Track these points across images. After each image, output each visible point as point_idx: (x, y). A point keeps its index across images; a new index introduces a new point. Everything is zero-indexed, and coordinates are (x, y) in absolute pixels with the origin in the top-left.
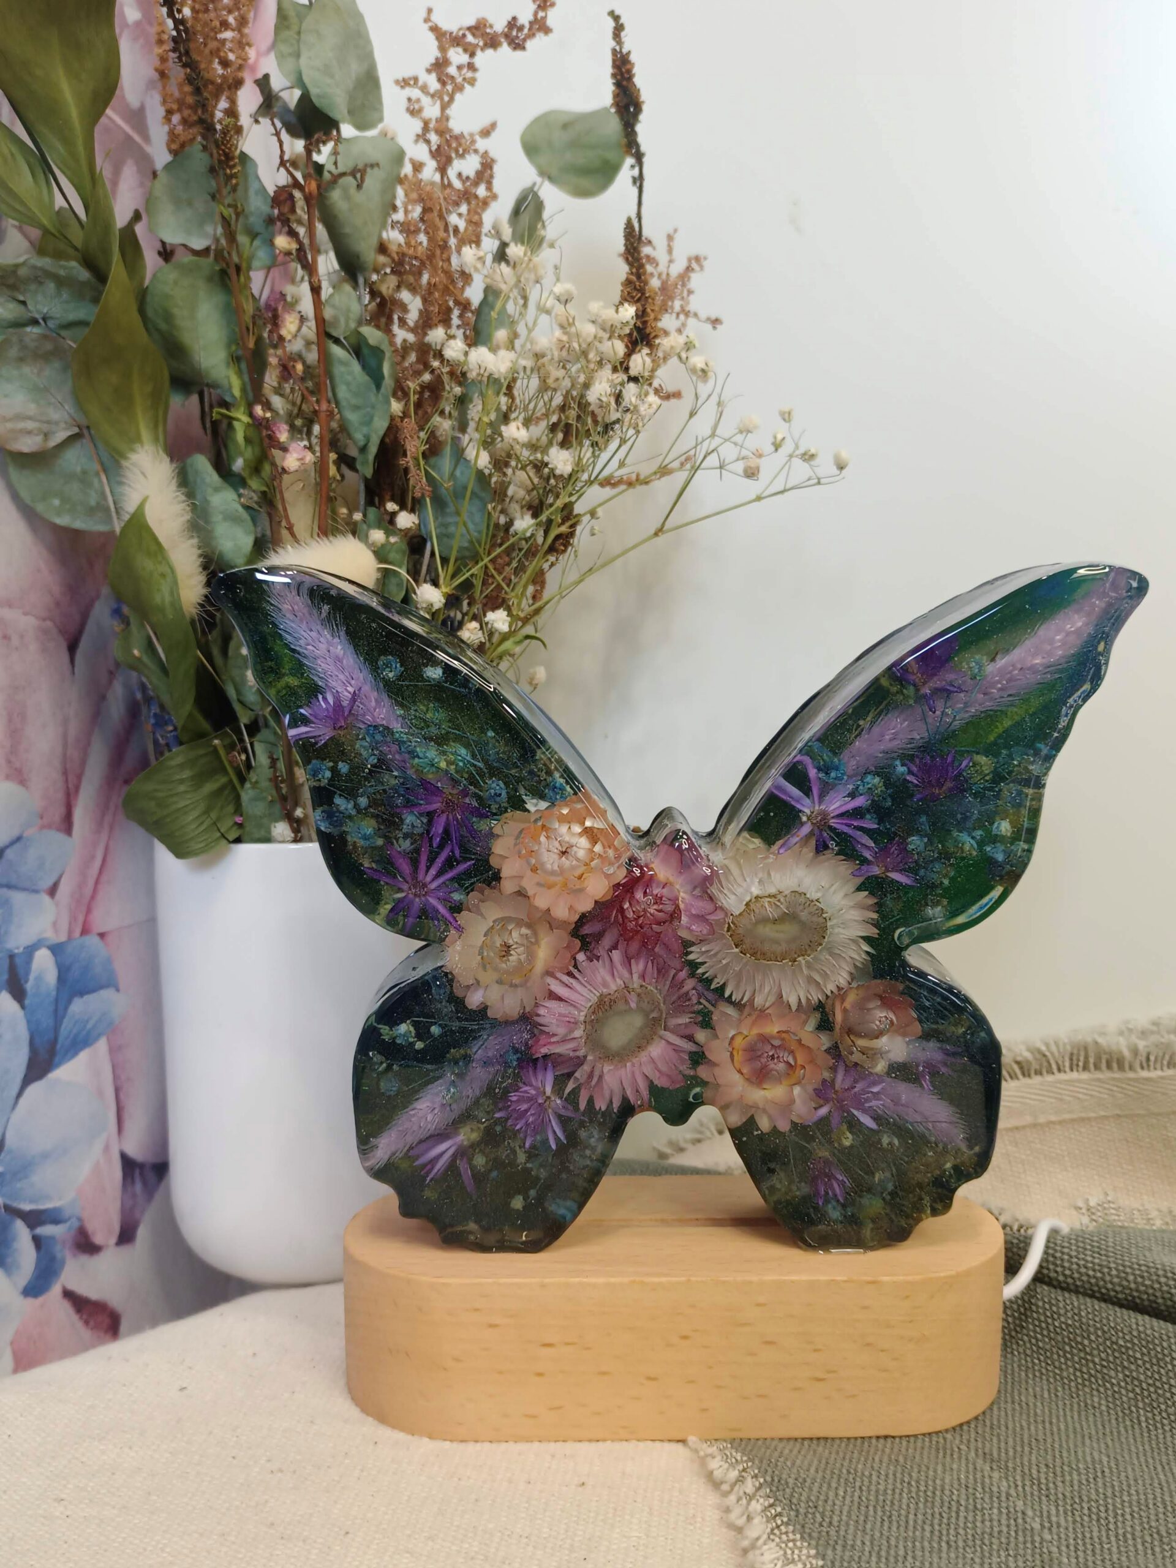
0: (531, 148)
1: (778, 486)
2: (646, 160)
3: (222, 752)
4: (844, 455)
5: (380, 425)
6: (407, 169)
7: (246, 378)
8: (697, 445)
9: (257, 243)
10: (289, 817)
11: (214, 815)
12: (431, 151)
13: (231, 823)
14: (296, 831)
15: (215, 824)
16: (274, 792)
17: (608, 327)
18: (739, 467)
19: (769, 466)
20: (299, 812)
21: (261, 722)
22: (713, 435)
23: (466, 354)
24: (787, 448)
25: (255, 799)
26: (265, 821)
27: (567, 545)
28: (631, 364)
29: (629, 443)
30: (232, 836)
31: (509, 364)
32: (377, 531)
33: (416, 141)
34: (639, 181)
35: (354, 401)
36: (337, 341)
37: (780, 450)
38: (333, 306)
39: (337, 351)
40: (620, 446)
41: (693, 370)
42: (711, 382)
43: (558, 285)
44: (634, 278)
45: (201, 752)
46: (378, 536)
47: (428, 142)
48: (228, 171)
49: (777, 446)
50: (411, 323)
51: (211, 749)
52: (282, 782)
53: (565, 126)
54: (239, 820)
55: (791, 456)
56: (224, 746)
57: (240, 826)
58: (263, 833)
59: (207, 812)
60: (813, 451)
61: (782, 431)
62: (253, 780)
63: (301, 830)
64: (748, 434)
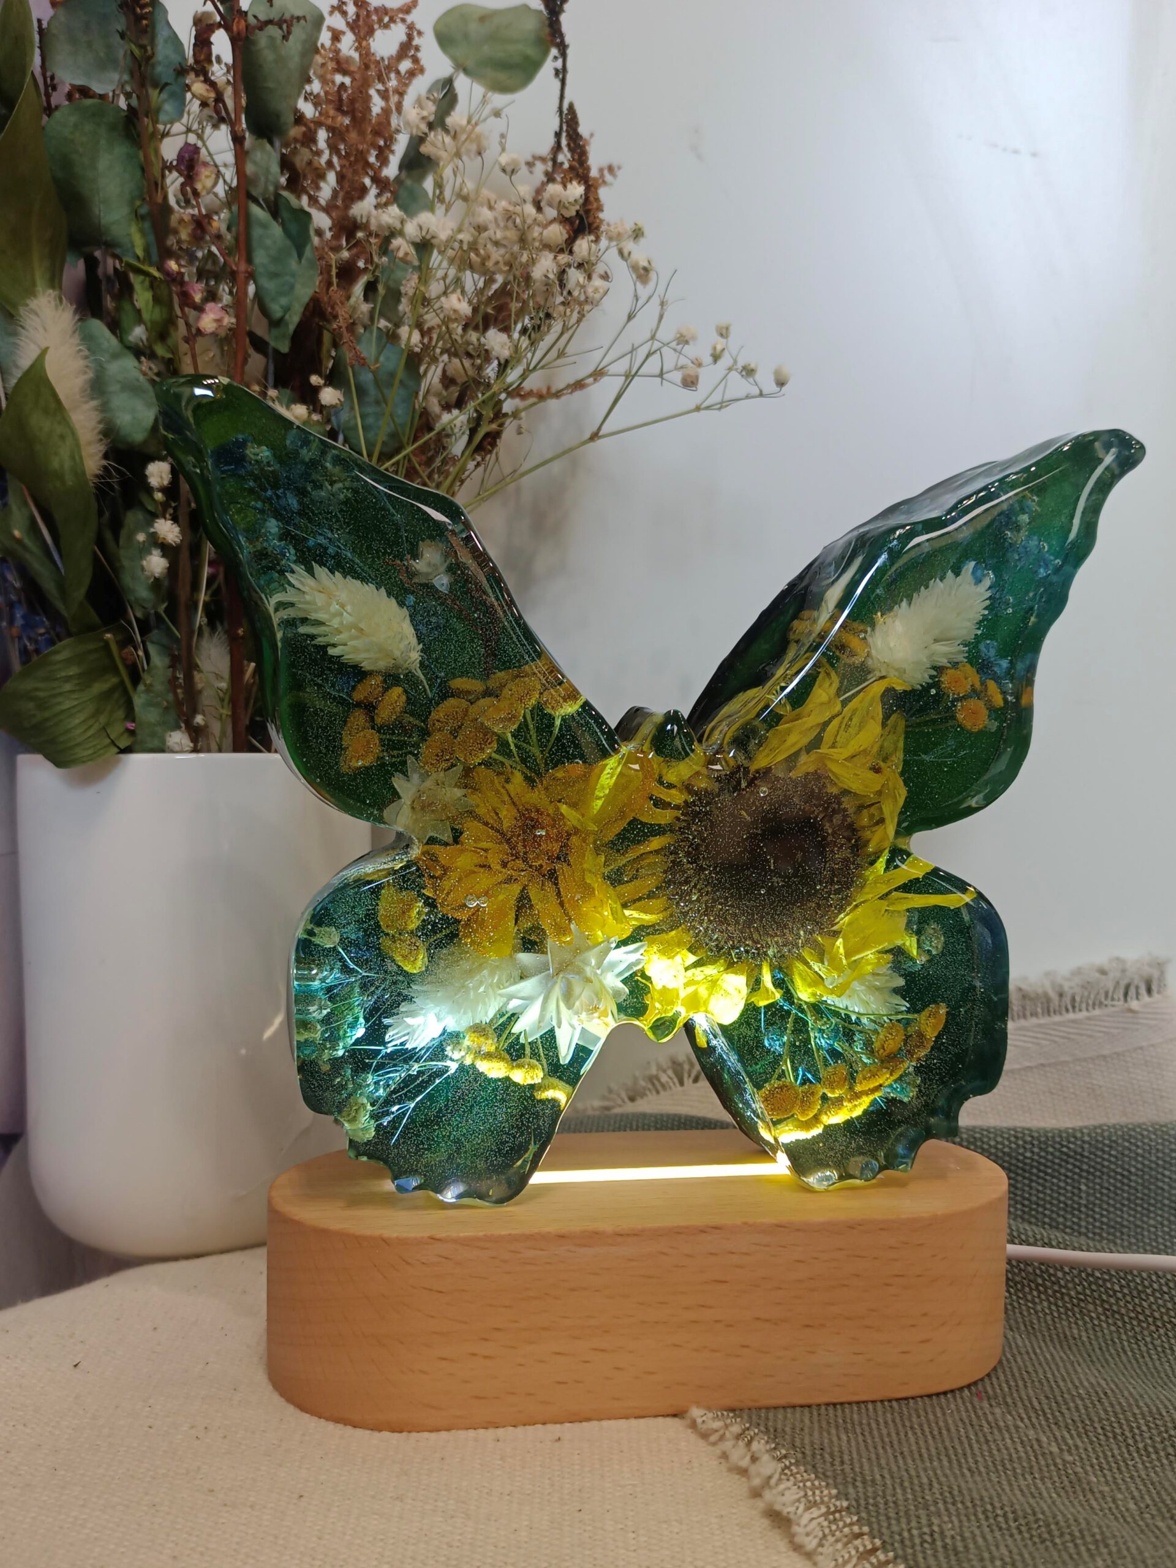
0: (445, 40)
1: (716, 398)
3: (114, 648)
4: (785, 370)
5: (303, 295)
8: (635, 349)
9: (164, 96)
10: (186, 725)
11: (103, 719)
13: (122, 730)
14: (194, 740)
15: (104, 729)
16: (170, 697)
17: (556, 204)
18: (677, 376)
19: (709, 376)
20: (199, 719)
21: (153, 620)
22: (653, 338)
23: (402, 222)
24: (725, 361)
25: (150, 704)
26: (159, 729)
27: (494, 445)
28: (576, 248)
29: (571, 332)
30: (124, 743)
32: (299, 406)
33: (334, 13)
34: (562, 73)
35: (271, 268)
36: (256, 201)
37: (719, 363)
38: (255, 162)
39: (255, 210)
40: (562, 334)
41: (634, 268)
42: (651, 285)
43: (504, 155)
44: (576, 164)
45: (91, 646)
49: (716, 358)
50: (324, 203)
51: (102, 644)
52: (180, 686)
53: (482, 19)
54: (131, 726)
55: (730, 369)
56: (117, 642)
57: (132, 733)
58: (156, 743)
59: (96, 714)
60: (753, 366)
61: (720, 344)
62: (148, 682)
63: (199, 740)
64: (687, 342)
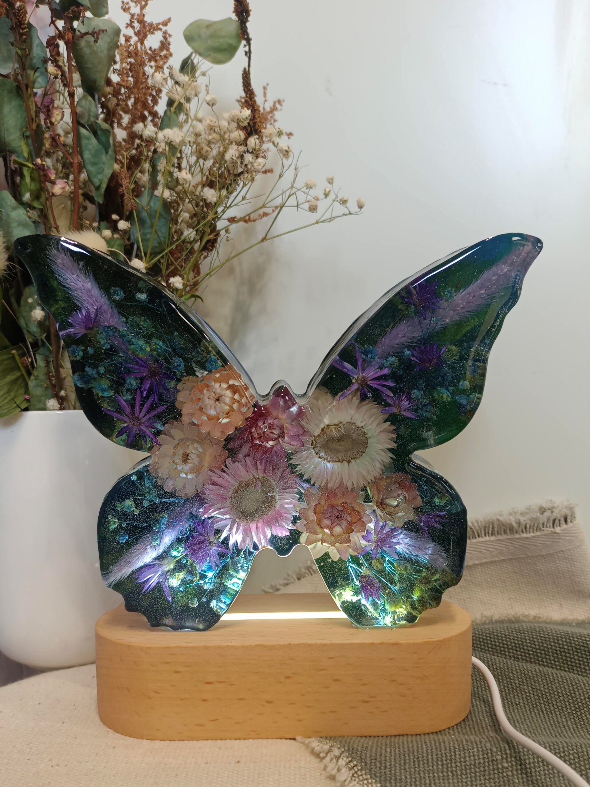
0: (189, 38)
1: (327, 216)
2: (252, 42)
3: (17, 358)
4: (363, 200)
5: (108, 173)
6: (122, 40)
7: (32, 148)
8: (283, 193)
9: (37, 74)
10: (56, 396)
11: (12, 394)
12: (135, 32)
13: (23, 399)
14: (61, 404)
15: (13, 399)
16: (48, 382)
17: (236, 120)
18: (306, 206)
19: (323, 205)
20: (63, 393)
21: (40, 343)
22: (292, 187)
23: (156, 133)
24: (332, 197)
25: (37, 386)
26: (43, 398)
27: (213, 246)
28: (248, 143)
29: (248, 187)
30: (23, 406)
31: (180, 138)
32: (107, 230)
33: (127, 27)
34: (248, 54)
35: (93, 160)
36: (83, 126)
37: (328, 198)
38: (81, 106)
39: (83, 131)
40: (243, 187)
41: (281, 151)
42: (291, 159)
43: (208, 95)
44: (248, 99)
45: (5, 357)
46: (107, 233)
47: (133, 27)
48: (21, 31)
49: (326, 195)
50: (124, 125)
51: (11, 356)
52: (52, 376)
53: (207, 27)
54: (27, 397)
55: (334, 201)
56: (19, 355)
57: (28, 401)
58: (41, 405)
59: (8, 392)
60: (346, 198)
61: (328, 187)
62: (36, 374)
63: (63, 404)
64: (311, 188)
